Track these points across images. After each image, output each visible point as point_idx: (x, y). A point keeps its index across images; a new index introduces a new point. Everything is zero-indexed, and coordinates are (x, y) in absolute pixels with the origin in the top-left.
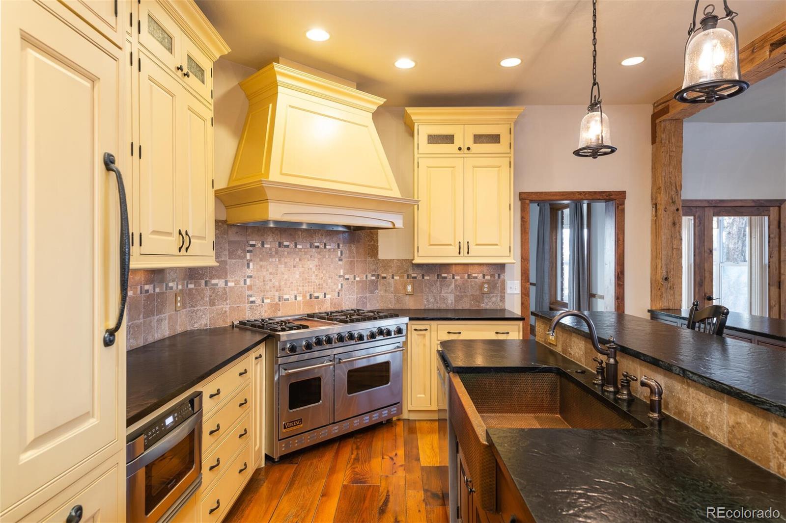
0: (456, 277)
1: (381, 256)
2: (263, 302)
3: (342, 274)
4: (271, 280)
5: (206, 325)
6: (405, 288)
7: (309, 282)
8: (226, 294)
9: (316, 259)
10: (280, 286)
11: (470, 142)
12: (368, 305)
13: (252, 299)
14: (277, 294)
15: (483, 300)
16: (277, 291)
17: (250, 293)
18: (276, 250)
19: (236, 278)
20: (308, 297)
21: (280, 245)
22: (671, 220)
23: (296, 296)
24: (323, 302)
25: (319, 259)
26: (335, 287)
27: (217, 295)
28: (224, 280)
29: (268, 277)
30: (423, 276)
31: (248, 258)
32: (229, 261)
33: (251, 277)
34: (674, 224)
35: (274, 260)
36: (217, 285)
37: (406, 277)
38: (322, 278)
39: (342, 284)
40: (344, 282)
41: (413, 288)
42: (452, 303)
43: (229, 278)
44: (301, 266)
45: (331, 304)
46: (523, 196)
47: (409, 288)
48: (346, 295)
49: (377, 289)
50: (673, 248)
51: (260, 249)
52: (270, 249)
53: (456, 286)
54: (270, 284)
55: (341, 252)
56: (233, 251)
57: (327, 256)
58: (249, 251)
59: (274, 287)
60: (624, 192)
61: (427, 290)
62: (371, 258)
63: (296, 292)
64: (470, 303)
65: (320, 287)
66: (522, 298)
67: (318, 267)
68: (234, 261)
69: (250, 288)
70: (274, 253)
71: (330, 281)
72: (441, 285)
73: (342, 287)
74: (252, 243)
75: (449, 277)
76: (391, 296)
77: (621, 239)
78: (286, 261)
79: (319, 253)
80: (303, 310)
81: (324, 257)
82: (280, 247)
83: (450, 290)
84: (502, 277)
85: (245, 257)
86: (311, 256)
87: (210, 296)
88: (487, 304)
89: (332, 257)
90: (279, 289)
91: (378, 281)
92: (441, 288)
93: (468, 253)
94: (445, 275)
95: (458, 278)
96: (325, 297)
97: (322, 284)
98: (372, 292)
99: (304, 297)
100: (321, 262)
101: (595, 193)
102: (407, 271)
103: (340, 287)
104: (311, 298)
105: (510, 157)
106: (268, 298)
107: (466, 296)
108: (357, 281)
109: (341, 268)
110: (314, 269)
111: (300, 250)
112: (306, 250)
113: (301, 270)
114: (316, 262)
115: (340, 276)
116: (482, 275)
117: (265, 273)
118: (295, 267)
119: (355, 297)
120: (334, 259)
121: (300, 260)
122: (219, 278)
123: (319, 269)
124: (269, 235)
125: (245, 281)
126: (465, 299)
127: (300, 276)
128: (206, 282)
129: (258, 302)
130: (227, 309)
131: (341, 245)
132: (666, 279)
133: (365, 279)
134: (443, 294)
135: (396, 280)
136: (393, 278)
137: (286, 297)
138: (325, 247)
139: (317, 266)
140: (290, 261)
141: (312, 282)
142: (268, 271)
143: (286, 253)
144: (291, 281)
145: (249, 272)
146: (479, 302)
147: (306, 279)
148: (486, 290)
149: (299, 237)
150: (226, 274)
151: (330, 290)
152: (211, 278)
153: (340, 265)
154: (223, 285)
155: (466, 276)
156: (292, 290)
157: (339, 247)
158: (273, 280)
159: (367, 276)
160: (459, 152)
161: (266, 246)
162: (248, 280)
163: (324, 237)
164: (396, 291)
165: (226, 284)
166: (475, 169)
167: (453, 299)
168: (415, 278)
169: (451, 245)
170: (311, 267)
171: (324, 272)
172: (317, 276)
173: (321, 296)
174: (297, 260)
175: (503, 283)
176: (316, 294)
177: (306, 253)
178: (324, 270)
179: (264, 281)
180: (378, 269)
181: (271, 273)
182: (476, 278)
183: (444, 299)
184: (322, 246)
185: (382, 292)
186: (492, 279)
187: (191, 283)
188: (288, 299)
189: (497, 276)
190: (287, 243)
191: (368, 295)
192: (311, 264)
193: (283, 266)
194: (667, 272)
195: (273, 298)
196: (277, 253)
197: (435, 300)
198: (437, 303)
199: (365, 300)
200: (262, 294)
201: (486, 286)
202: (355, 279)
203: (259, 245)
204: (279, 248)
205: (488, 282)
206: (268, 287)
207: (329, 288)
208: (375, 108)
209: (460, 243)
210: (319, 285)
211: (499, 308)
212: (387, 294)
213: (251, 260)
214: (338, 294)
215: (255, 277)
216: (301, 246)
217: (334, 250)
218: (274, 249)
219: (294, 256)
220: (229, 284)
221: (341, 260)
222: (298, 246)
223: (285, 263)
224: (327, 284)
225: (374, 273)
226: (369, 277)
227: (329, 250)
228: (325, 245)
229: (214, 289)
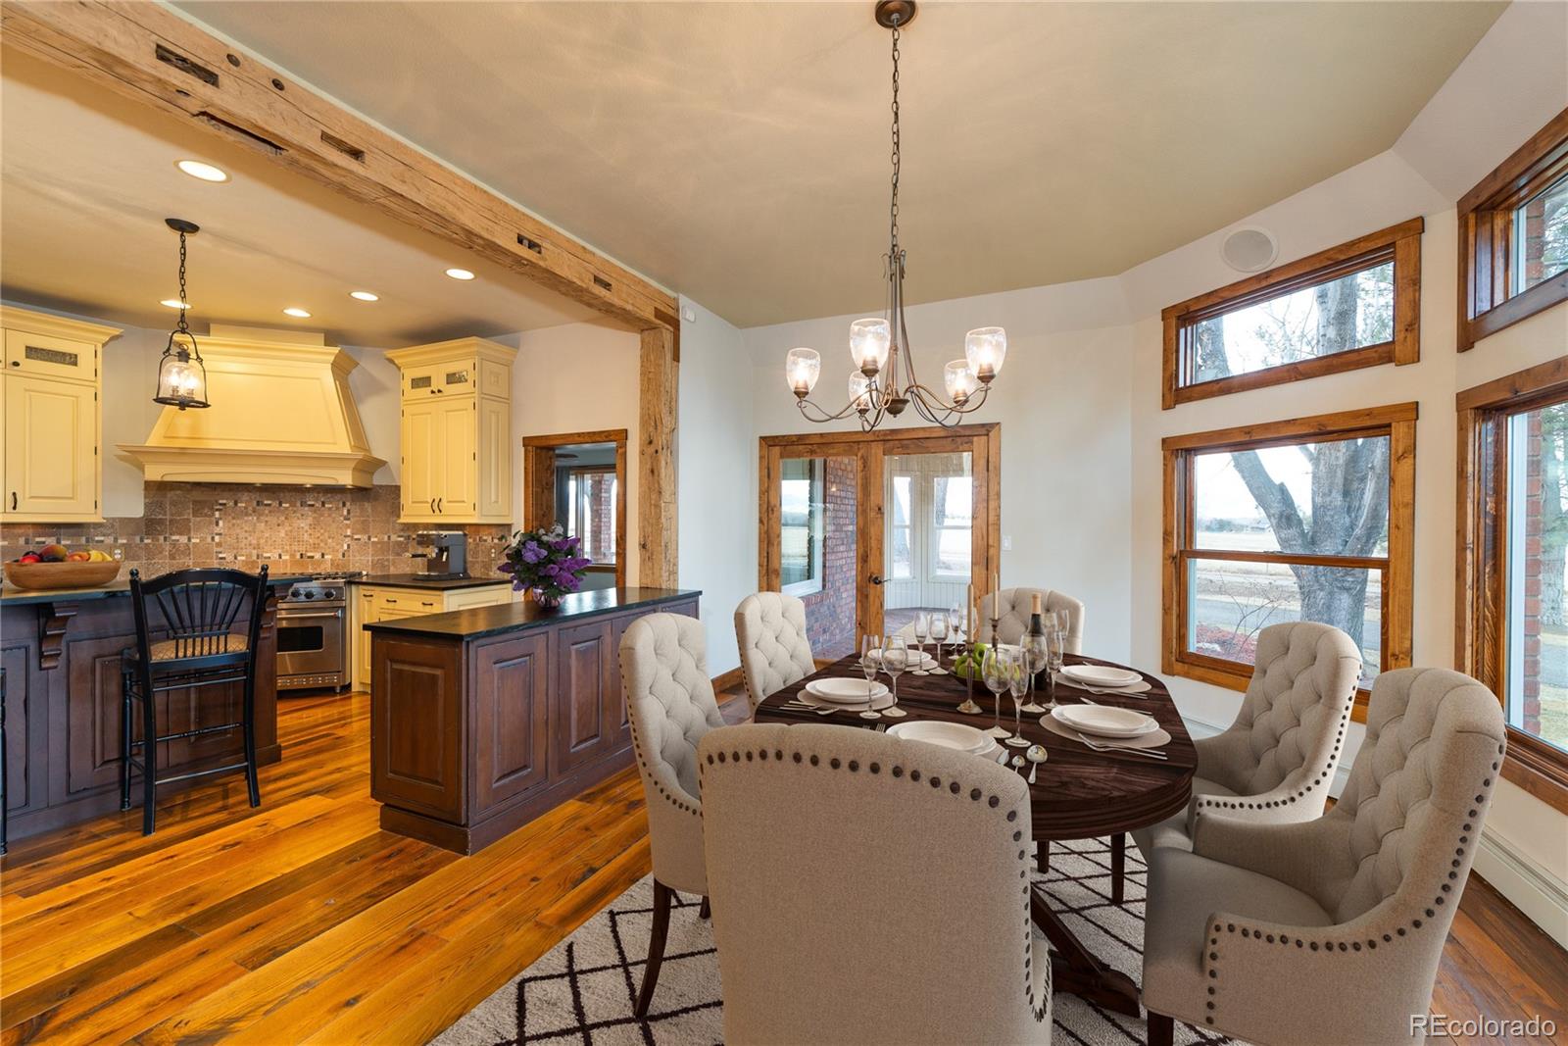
2: (236, 558)
3: (349, 533)
4: (246, 538)
7: (299, 542)
8: (189, 549)
10: (258, 545)
11: (443, 385)
12: (392, 568)
13: (221, 556)
14: (255, 552)
15: (492, 568)
16: (254, 548)
17: (219, 549)
18: (254, 508)
19: (202, 535)
20: (298, 557)
21: (258, 503)
23: (280, 555)
24: (318, 563)
25: (314, 518)
26: (338, 547)
27: (177, 550)
28: (186, 537)
29: (242, 535)
31: (217, 516)
32: (193, 519)
33: (220, 534)
34: (652, 471)
35: (250, 518)
36: (178, 540)
38: (318, 538)
39: (348, 545)
40: (353, 544)
43: (192, 534)
44: (287, 524)
45: (332, 565)
46: (527, 442)
48: (355, 557)
50: (651, 505)
51: (233, 508)
52: (246, 508)
54: (246, 542)
55: (349, 511)
56: (198, 510)
57: (326, 515)
58: (217, 510)
59: (250, 545)
60: (626, 431)
62: (389, 521)
63: (280, 551)
64: (482, 571)
65: (315, 547)
67: (313, 526)
68: (198, 519)
69: (219, 545)
70: (250, 512)
71: (330, 541)
73: (348, 548)
74: (221, 502)
77: (621, 492)
78: (266, 520)
79: (315, 512)
80: (291, 569)
81: (322, 516)
85: (213, 515)
86: (302, 515)
87: (170, 551)
88: (495, 574)
89: (333, 515)
90: (258, 547)
91: (408, 543)
93: (441, 511)
95: (472, 540)
96: (323, 557)
97: (318, 544)
98: (398, 554)
99: (293, 556)
100: (318, 522)
103: (345, 547)
104: (302, 557)
105: (474, 397)
106: (243, 555)
107: (477, 562)
108: (373, 542)
109: (349, 527)
110: (307, 528)
111: (286, 508)
112: (295, 509)
113: (288, 528)
114: (310, 520)
115: (346, 537)
116: (491, 537)
117: (238, 531)
118: (279, 525)
119: (371, 559)
120: (337, 518)
121: (286, 518)
122: (181, 534)
123: (314, 528)
124: (243, 494)
125: (213, 538)
126: (477, 566)
127: (287, 535)
128: (165, 538)
129: (230, 558)
130: (191, 564)
131: (348, 504)
133: (386, 539)
137: (265, 555)
138: (323, 506)
139: (310, 525)
140: (272, 520)
141: (303, 541)
142: (243, 529)
143: (267, 512)
144: (274, 540)
145: (217, 530)
146: (488, 570)
147: (295, 538)
148: (493, 555)
149: (284, 496)
150: (189, 530)
151: (331, 550)
152: (171, 535)
153: (347, 524)
154: (186, 541)
155: (479, 539)
156: (274, 548)
157: (344, 505)
158: (249, 538)
159: (389, 537)
160: (432, 395)
161: (239, 505)
162: (217, 539)
163: (321, 495)
165: (189, 539)
166: (449, 414)
169: (425, 502)
170: (302, 525)
171: (322, 531)
172: (310, 535)
173: (318, 556)
174: (283, 518)
176: (309, 554)
177: (295, 512)
178: (322, 529)
179: (237, 539)
181: (246, 531)
182: (487, 541)
184: (318, 505)
186: (501, 543)
187: (148, 539)
188: (270, 558)
190: (269, 502)
191: (391, 557)
192: (303, 523)
193: (263, 524)
195: (249, 556)
196: (254, 512)
199: (386, 563)
200: (235, 551)
201: (493, 551)
202: (369, 539)
203: (232, 504)
204: (258, 508)
205: (495, 546)
206: (242, 545)
207: (329, 548)
208: (332, 358)
209: (434, 499)
210: (314, 544)
213: (221, 519)
214: (344, 555)
215: (226, 535)
216: (287, 505)
217: (337, 509)
218: (251, 508)
219: (278, 514)
220: (193, 541)
221: (348, 519)
222: (284, 505)
223: (266, 522)
224: (326, 544)
225: (402, 534)
226: (394, 538)
227: (330, 509)
228: (323, 504)
229: (174, 544)
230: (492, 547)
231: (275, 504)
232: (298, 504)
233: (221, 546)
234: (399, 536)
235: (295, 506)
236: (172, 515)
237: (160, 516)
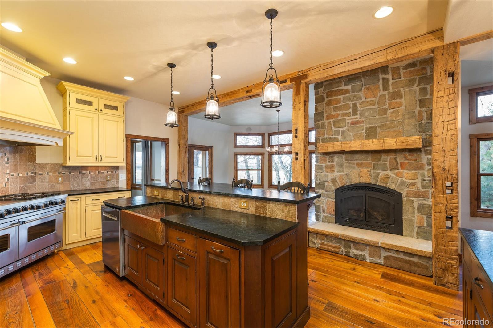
0: (91, 173)
1: (38, 161)
3: (8, 172)
6: (57, 179)
11: (102, 107)
12: (28, 190)
15: (107, 184)
22: (184, 151)
26: (2, 180)
30: (70, 173)
37: (57, 173)
39: (8, 179)
40: (10, 177)
41: (63, 179)
42: (89, 186)
46: (127, 136)
47: (60, 180)
48: (11, 185)
49: (35, 181)
53: (91, 178)
55: (8, 158)
60: (169, 139)
61: (73, 180)
62: (31, 162)
64: (100, 185)
66: (127, 181)
72: (82, 177)
75: (87, 173)
76: (47, 184)
77: (168, 156)
83: (87, 180)
84: (117, 172)
88: (109, 186)
91: (35, 176)
92: (82, 179)
93: (101, 161)
94: (85, 172)
95: (93, 173)
98: (31, 183)
101: (158, 138)
102: (58, 170)
103: (6, 180)
105: (123, 118)
107: (97, 182)
108: (20, 176)
109: (8, 168)
115: (7, 174)
116: (106, 171)
119: (18, 186)
120: (2, 163)
126: (97, 184)
131: (7, 154)
132: (183, 172)
133: (26, 175)
134: (83, 181)
135: (50, 175)
136: (47, 174)
146: (105, 185)
148: (108, 178)
153: (7, 166)
155: (97, 172)
157: (5, 155)
159: (27, 173)
160: (96, 111)
164: (50, 181)
166: (105, 121)
167: (89, 184)
168: (64, 174)
169: (91, 156)
175: (118, 175)
180: (35, 169)
182: (103, 173)
183: (84, 184)
185: (39, 183)
186: (112, 173)
189: (114, 172)
191: (28, 185)
194: (183, 169)
197: (78, 185)
198: (80, 187)
199: (26, 188)
202: (18, 175)
205: (110, 175)
208: (42, 76)
209: (96, 156)
211: (115, 187)
212: (43, 183)
214: (5, 185)
217: (2, 157)
221: (7, 163)
225: (33, 172)
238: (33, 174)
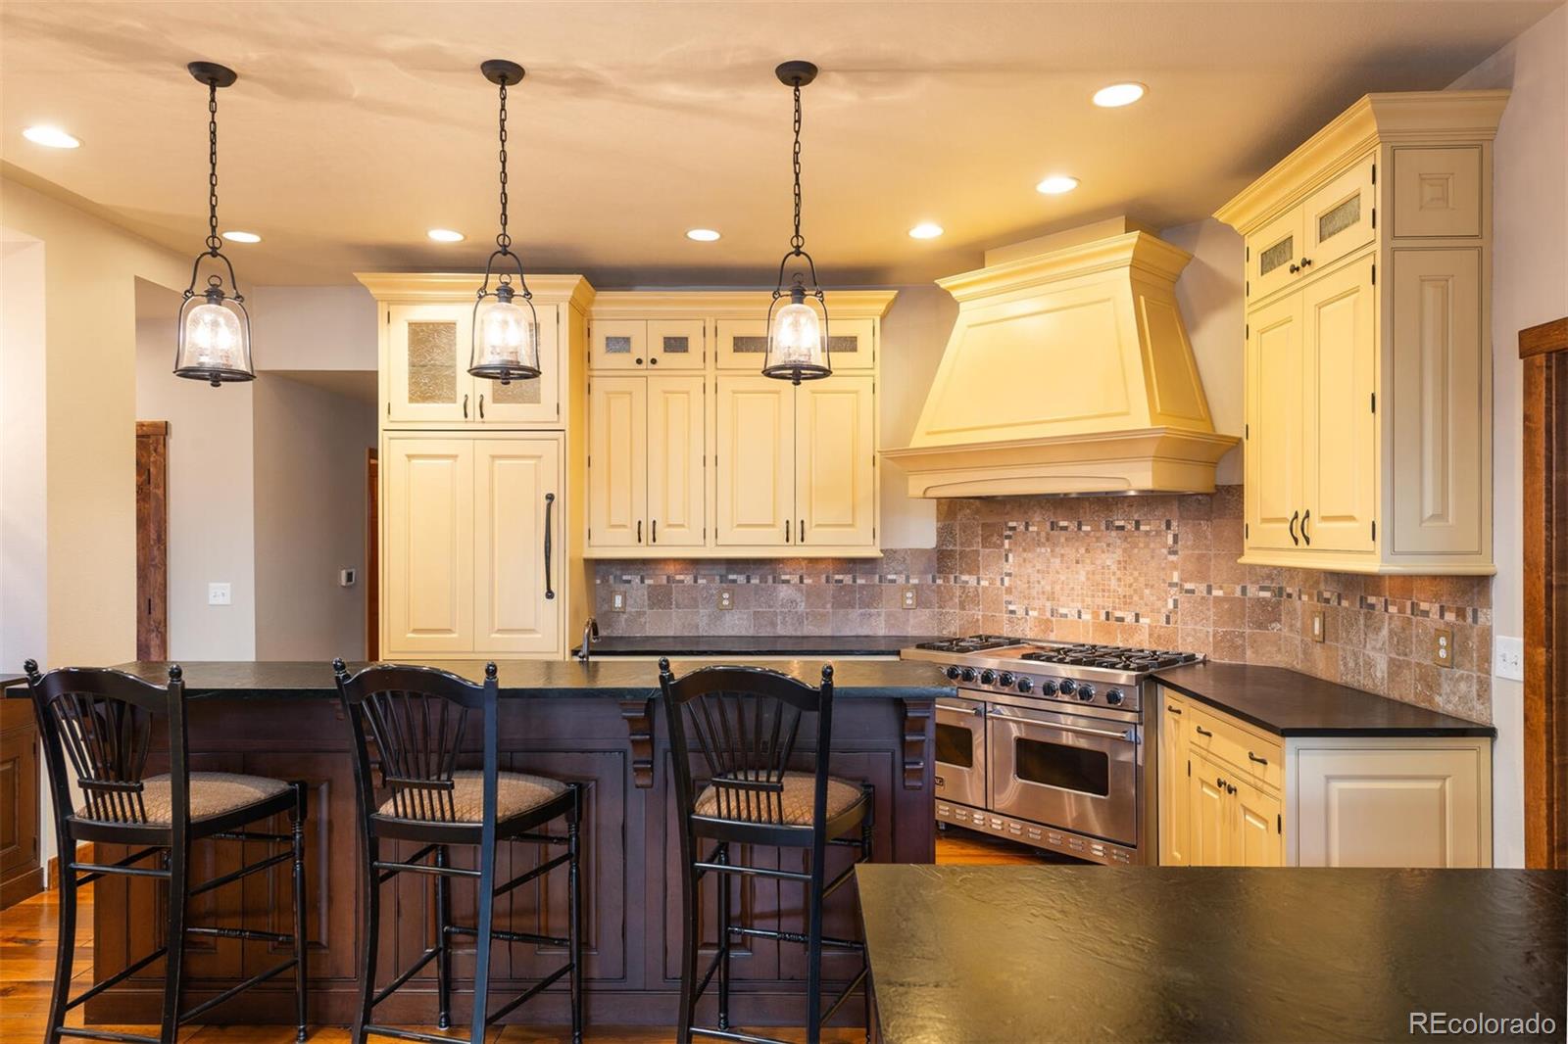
0: (1391, 609)
2: (1027, 614)
3: (1176, 579)
4: (1039, 582)
5: (955, 634)
6: (1313, 624)
7: (1104, 591)
8: (979, 595)
9: (1119, 551)
10: (1053, 593)
12: (1249, 652)
13: (1011, 607)
14: (1048, 605)
15: (1441, 685)
16: (1048, 599)
17: (1009, 598)
18: (1048, 534)
19: (991, 575)
20: (1103, 617)
21: (1053, 526)
23: (1079, 612)
24: (1131, 631)
25: (1125, 550)
26: (1159, 604)
27: (967, 596)
28: (975, 577)
29: (1035, 577)
30: (1339, 599)
31: (1007, 546)
32: (982, 551)
33: (1009, 575)
35: (1043, 550)
36: (967, 582)
38: (1130, 586)
39: (1175, 601)
40: (1183, 599)
41: (1324, 625)
42: (1383, 677)
43: (981, 574)
44: (1088, 561)
45: (1150, 635)
47: (1317, 626)
48: (1185, 623)
49: (1279, 621)
51: (1024, 533)
52: (1038, 533)
53: (1392, 633)
54: (1037, 588)
55: (1176, 537)
56: (988, 536)
57: (1141, 545)
58: (1008, 537)
59: (1043, 593)
61: (1345, 635)
63: (1079, 606)
64: (1418, 688)
65: (1127, 601)
66: (1525, 696)
67: (1123, 565)
68: (987, 550)
69: (1009, 591)
70: (1043, 540)
71: (1147, 592)
72: (1366, 625)
73: (1176, 606)
74: (1011, 524)
75: (1378, 606)
76: (1298, 640)
78: (1062, 552)
79: (1126, 539)
80: (1094, 638)
81: (1136, 546)
82: (1052, 529)
83: (1379, 645)
84: (1482, 618)
85: (1003, 545)
86: (1108, 545)
87: (960, 597)
88: (1448, 702)
89: (1152, 545)
90: (1051, 597)
91: (1279, 603)
92: (1366, 634)
94: (1374, 600)
95: (1395, 610)
96: (1137, 621)
97: (1131, 597)
98: (1260, 625)
99: (1096, 615)
100: (1130, 557)
102: (1317, 583)
103: (1171, 605)
104: (1108, 619)
106: (1035, 609)
107: (1410, 665)
108: (1216, 598)
109: (1176, 568)
110: (1114, 567)
111: (1087, 534)
112: (1098, 534)
113: (1089, 568)
114: (1118, 554)
115: (1171, 585)
116: (1437, 606)
117: (1030, 571)
118: (1077, 562)
119: (1211, 630)
120: (1157, 551)
121: (1087, 551)
122: (970, 573)
123: (1125, 568)
124: (1035, 512)
125: (1002, 580)
126: (1404, 673)
127: (1088, 579)
128: (956, 577)
129: (1021, 613)
130: (980, 617)
131: (1174, 524)
133: (1238, 593)
134: (1367, 650)
135: (1305, 603)
136: (1300, 597)
137: (1062, 611)
138: (1137, 528)
139: (1119, 562)
140: (1071, 553)
141: (1109, 591)
142: (1034, 567)
143: (1063, 540)
144: (1071, 586)
145: (1007, 568)
146: (1431, 689)
147: (1098, 584)
148: (1442, 654)
149: (1085, 513)
150: (979, 571)
151: (1148, 608)
152: (961, 573)
153: (1172, 562)
154: (975, 583)
155: (1408, 607)
156: (1073, 601)
157: (1168, 527)
158: (1042, 583)
159: (1244, 589)
160: (1296, 275)
161: (1031, 529)
162: (1006, 579)
163: (1133, 509)
165: (979, 581)
167: (1385, 668)
168: (1328, 601)
170: (1108, 564)
171: (1136, 574)
172: (1119, 580)
173: (1130, 618)
174: (1082, 550)
175: (1485, 639)
176: (1118, 614)
177: (1098, 539)
178: (1135, 569)
179: (1029, 582)
180: (1279, 575)
181: (1039, 571)
182: (1428, 614)
183: (1369, 665)
184: (1130, 527)
185: (1287, 629)
186: (1461, 622)
187: (940, 578)
188: (1066, 616)
189: (1470, 614)
190: (1066, 524)
191: (1248, 631)
192: (1110, 559)
193: (1058, 561)
195: (1042, 610)
196: (1048, 540)
197: (1357, 664)
198: (1359, 673)
200: (1026, 602)
201: (1441, 641)
202: (1209, 592)
203: (1022, 527)
204: (1052, 532)
205: (1451, 631)
206: (1034, 593)
207: (1146, 605)
208: (1128, 256)
210: (1125, 596)
212: (1292, 634)
213: (1010, 550)
214: (1168, 618)
215: (1016, 576)
216: (1088, 528)
217: (1158, 533)
218: (1043, 534)
219: (1077, 544)
220: (983, 583)
221: (1175, 553)
222: (1084, 528)
223: (1062, 555)
224: (1141, 598)
225: (1267, 583)
226: (1253, 591)
227: (1147, 533)
228: (1138, 524)
229: (964, 586)
230: (1439, 633)
231: (1073, 526)
232: (1103, 527)
233: (1011, 593)
234: (1262, 589)
235: (1099, 530)
236: (962, 544)
237: (951, 547)
238: (1267, 594)
